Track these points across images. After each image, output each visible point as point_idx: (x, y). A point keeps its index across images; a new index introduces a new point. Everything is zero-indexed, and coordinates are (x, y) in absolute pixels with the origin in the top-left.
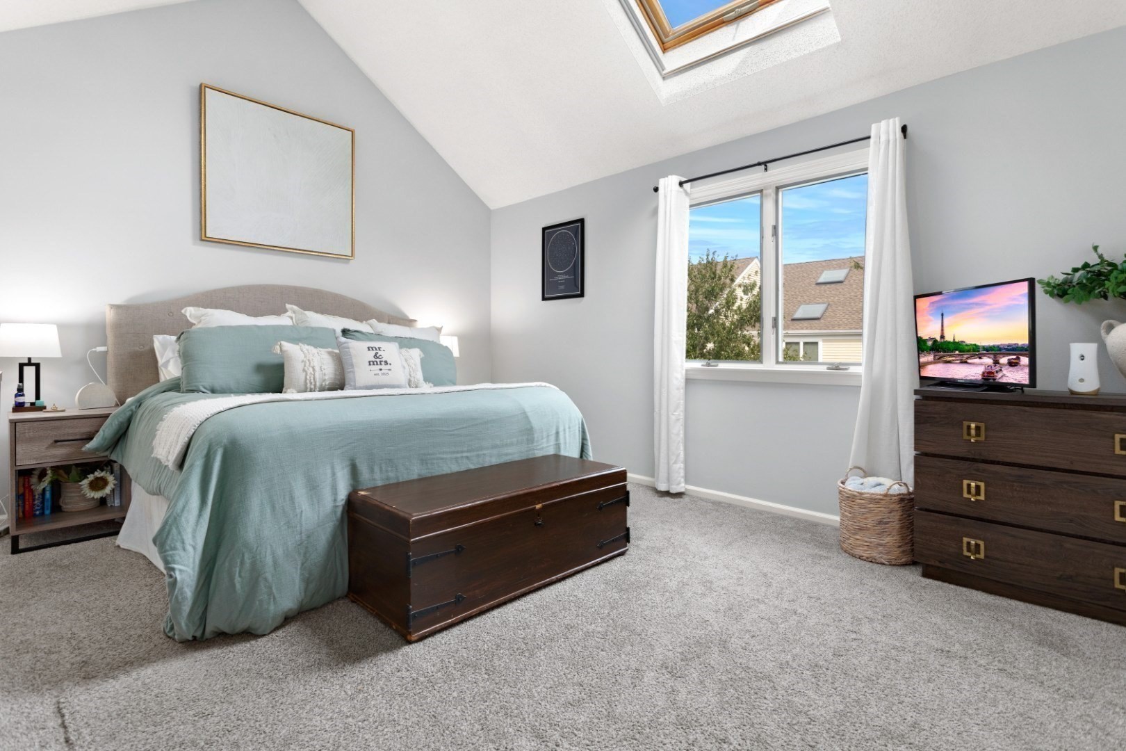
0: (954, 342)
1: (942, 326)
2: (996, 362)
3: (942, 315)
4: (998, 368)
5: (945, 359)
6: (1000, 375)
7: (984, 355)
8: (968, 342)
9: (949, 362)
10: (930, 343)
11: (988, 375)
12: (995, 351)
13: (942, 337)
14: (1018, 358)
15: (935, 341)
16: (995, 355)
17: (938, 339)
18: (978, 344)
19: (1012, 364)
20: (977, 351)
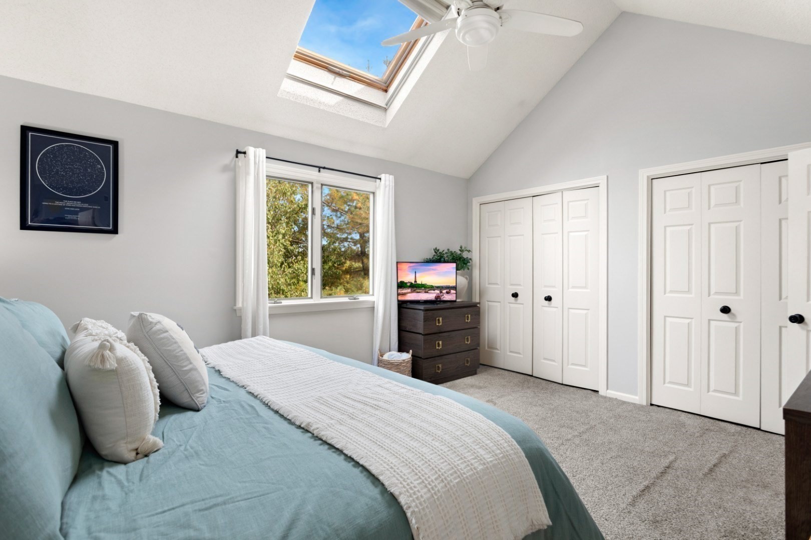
0: (422, 284)
1: (415, 277)
2: (441, 292)
3: (415, 272)
4: (442, 294)
5: (417, 291)
6: (443, 297)
7: (436, 289)
8: (428, 284)
9: (419, 292)
10: (409, 284)
11: (437, 297)
12: (441, 288)
13: (415, 281)
14: (450, 291)
15: (412, 283)
16: (441, 290)
17: (413, 282)
18: (433, 285)
19: (447, 293)
20: (432, 288)
